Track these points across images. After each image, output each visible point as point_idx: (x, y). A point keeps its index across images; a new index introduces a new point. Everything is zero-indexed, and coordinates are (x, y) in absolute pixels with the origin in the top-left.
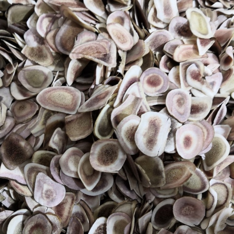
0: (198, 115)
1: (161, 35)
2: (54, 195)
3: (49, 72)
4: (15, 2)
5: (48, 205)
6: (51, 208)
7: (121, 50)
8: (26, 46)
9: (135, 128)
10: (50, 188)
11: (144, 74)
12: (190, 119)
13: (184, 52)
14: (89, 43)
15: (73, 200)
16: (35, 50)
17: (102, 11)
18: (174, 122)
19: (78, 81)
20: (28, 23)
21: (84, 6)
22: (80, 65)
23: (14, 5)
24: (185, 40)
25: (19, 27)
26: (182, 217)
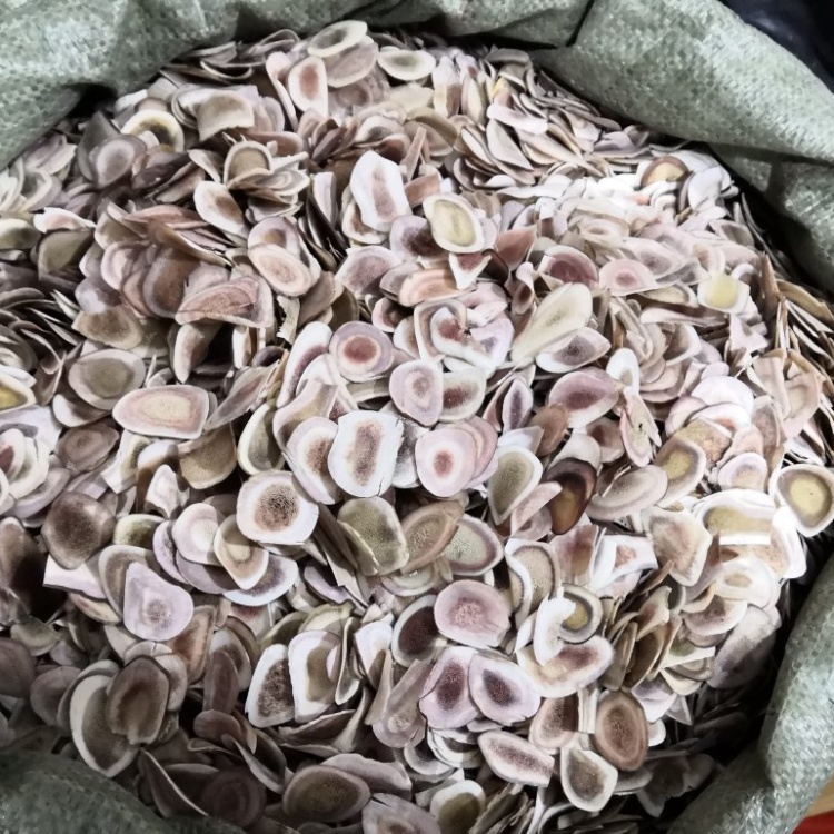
0: (460, 408)
1: (371, 257)
2: (169, 613)
3: (136, 362)
4: (50, 227)
5: (156, 635)
6: (164, 642)
7: (283, 295)
8: (82, 313)
9: (327, 445)
10: (158, 596)
11: (336, 337)
12: (446, 418)
13: (425, 286)
14: (215, 288)
15: (211, 618)
16: (102, 319)
17: (238, 222)
18: (412, 428)
19: (200, 371)
20: (83, 266)
21: (199, 218)
22: (201, 336)
23: (50, 232)
24: (426, 262)
25: (64, 277)
26: (457, 629)
